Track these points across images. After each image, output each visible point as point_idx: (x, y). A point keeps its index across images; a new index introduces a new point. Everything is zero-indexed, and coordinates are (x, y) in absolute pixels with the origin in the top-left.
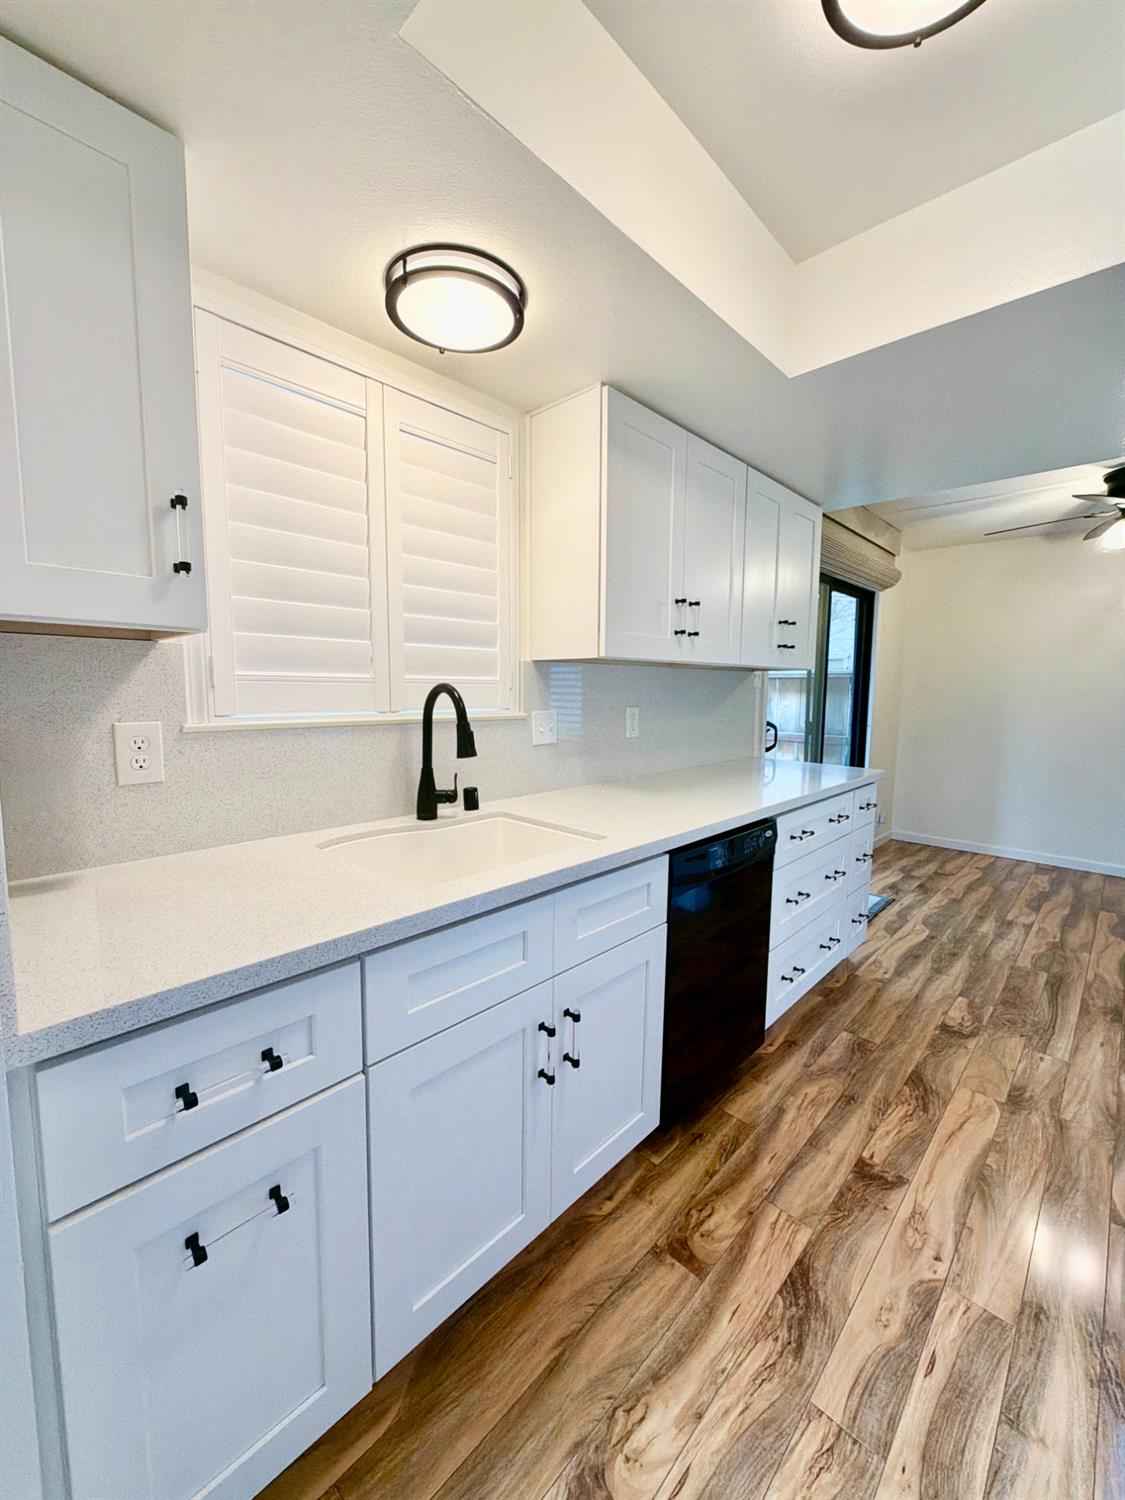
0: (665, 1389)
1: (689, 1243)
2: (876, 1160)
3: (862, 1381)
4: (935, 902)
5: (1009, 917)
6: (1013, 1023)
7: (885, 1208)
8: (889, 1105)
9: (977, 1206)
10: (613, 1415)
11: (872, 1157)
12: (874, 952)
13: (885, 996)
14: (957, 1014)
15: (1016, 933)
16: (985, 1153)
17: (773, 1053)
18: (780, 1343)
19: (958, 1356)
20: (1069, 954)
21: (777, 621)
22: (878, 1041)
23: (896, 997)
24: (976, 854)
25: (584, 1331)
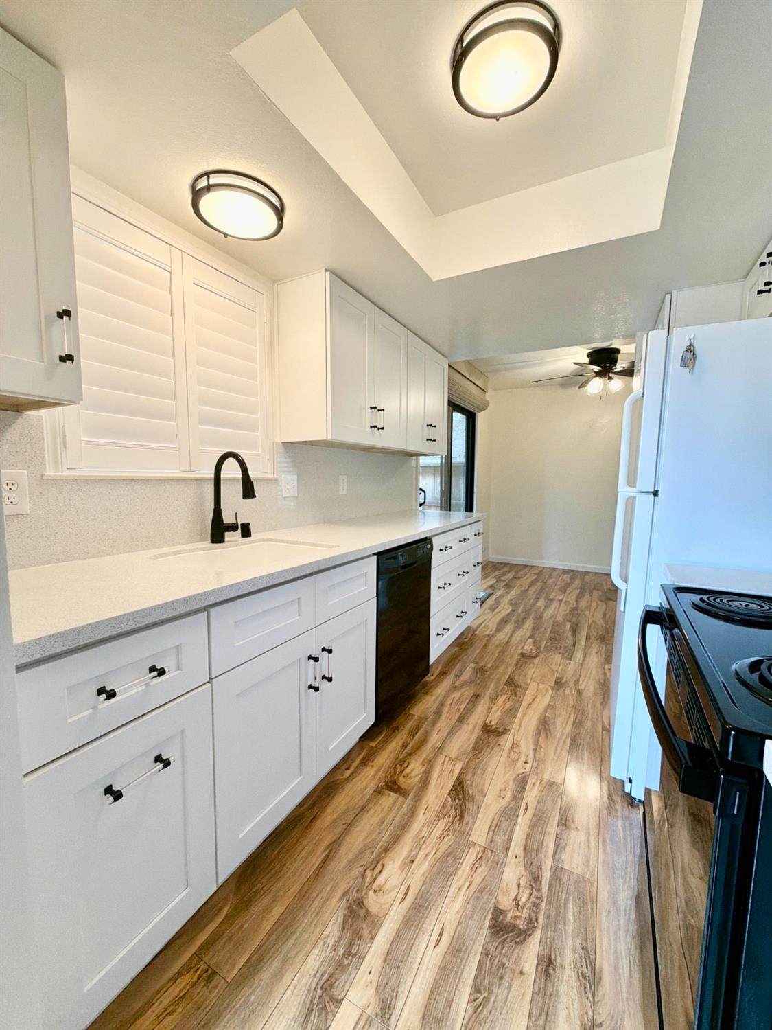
0: (392, 854)
1: (397, 782)
2: (493, 723)
3: (494, 825)
4: (514, 592)
5: (551, 597)
6: (556, 648)
7: (499, 745)
8: (497, 697)
9: (543, 734)
10: (364, 873)
11: (490, 722)
12: (484, 621)
13: (492, 642)
14: (528, 647)
15: (555, 605)
16: (545, 711)
17: (433, 680)
18: (451, 818)
19: (538, 803)
20: (579, 611)
21: (426, 424)
22: (490, 665)
23: (497, 643)
24: (533, 566)
25: (341, 839)
